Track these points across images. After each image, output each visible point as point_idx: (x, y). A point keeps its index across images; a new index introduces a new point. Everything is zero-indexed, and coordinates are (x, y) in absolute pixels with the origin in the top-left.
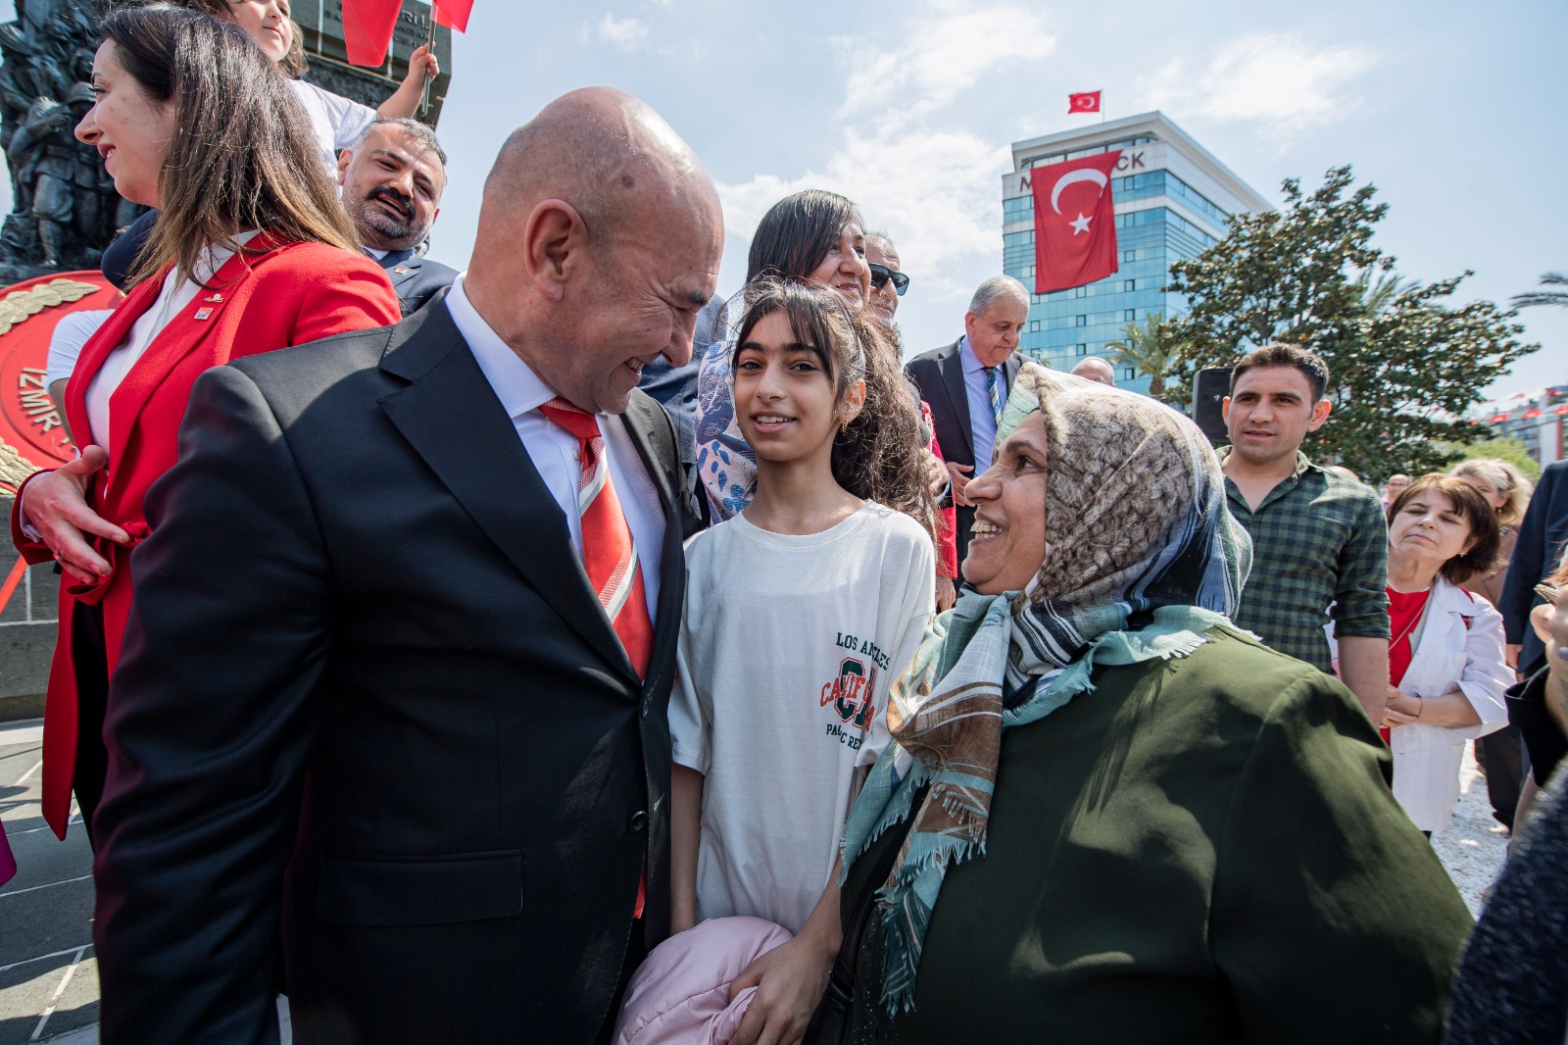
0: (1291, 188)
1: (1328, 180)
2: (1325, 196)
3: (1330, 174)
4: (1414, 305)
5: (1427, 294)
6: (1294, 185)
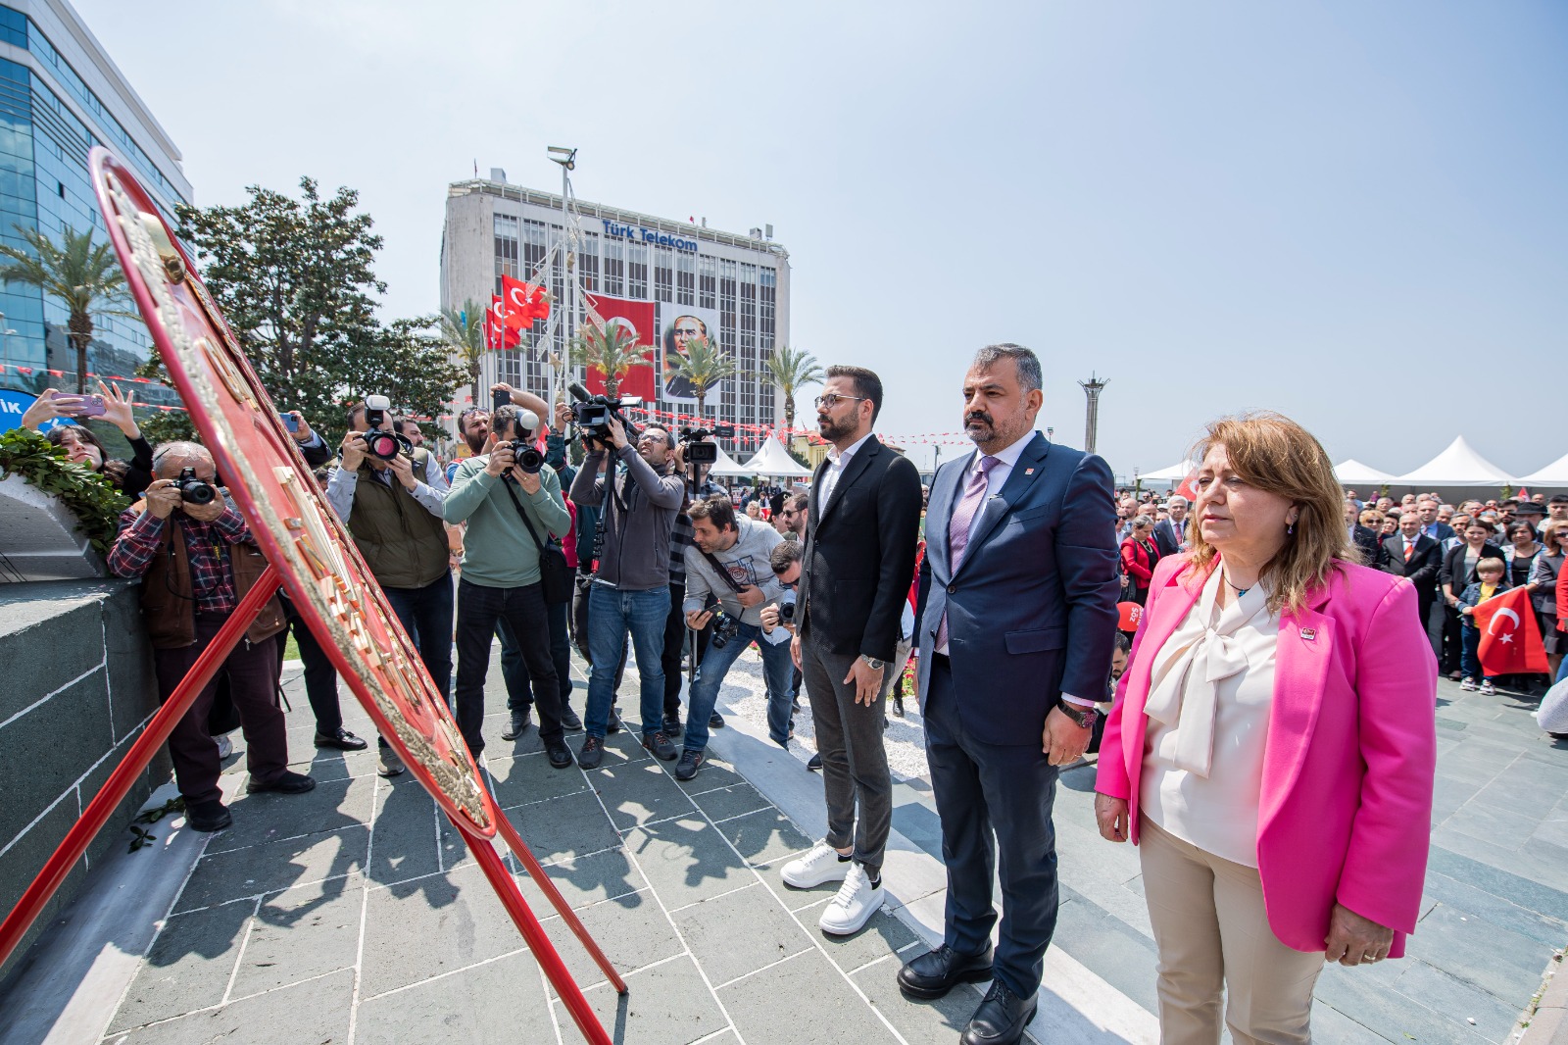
0: (308, 186)
1: (341, 195)
2: (338, 209)
3: (343, 191)
4: (406, 330)
5: (414, 325)
6: (312, 185)
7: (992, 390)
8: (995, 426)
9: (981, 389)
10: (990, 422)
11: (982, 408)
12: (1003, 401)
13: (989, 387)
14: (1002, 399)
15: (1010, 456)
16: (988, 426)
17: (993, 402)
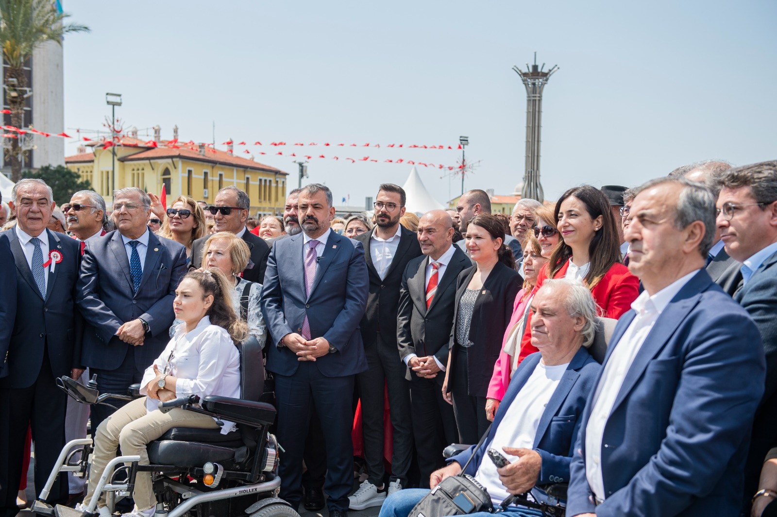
7: (317, 206)
8: (319, 223)
9: (312, 205)
10: (316, 221)
11: (313, 214)
12: (322, 211)
13: (316, 205)
14: (321, 210)
15: (323, 239)
16: (316, 223)
17: (318, 211)
